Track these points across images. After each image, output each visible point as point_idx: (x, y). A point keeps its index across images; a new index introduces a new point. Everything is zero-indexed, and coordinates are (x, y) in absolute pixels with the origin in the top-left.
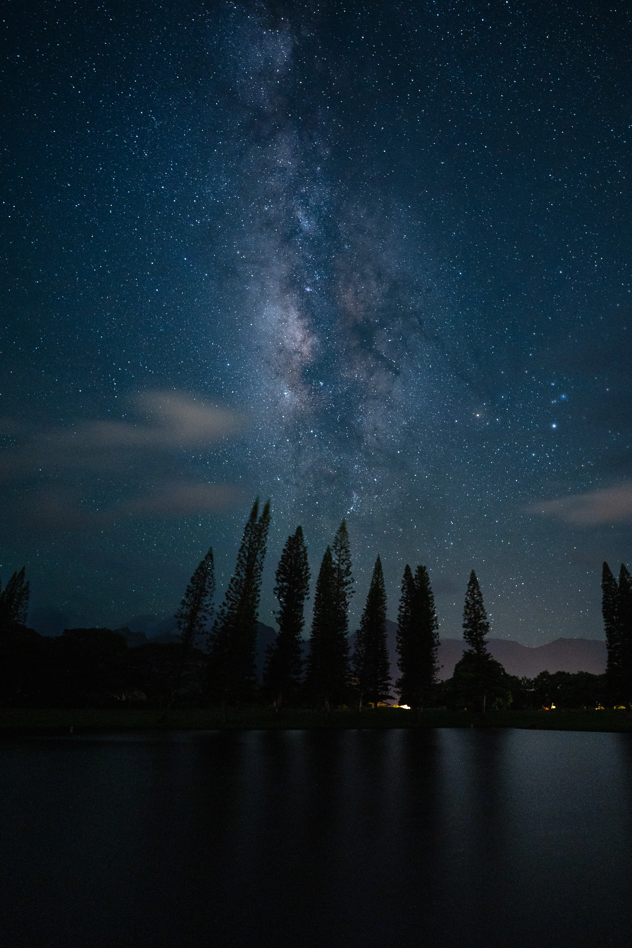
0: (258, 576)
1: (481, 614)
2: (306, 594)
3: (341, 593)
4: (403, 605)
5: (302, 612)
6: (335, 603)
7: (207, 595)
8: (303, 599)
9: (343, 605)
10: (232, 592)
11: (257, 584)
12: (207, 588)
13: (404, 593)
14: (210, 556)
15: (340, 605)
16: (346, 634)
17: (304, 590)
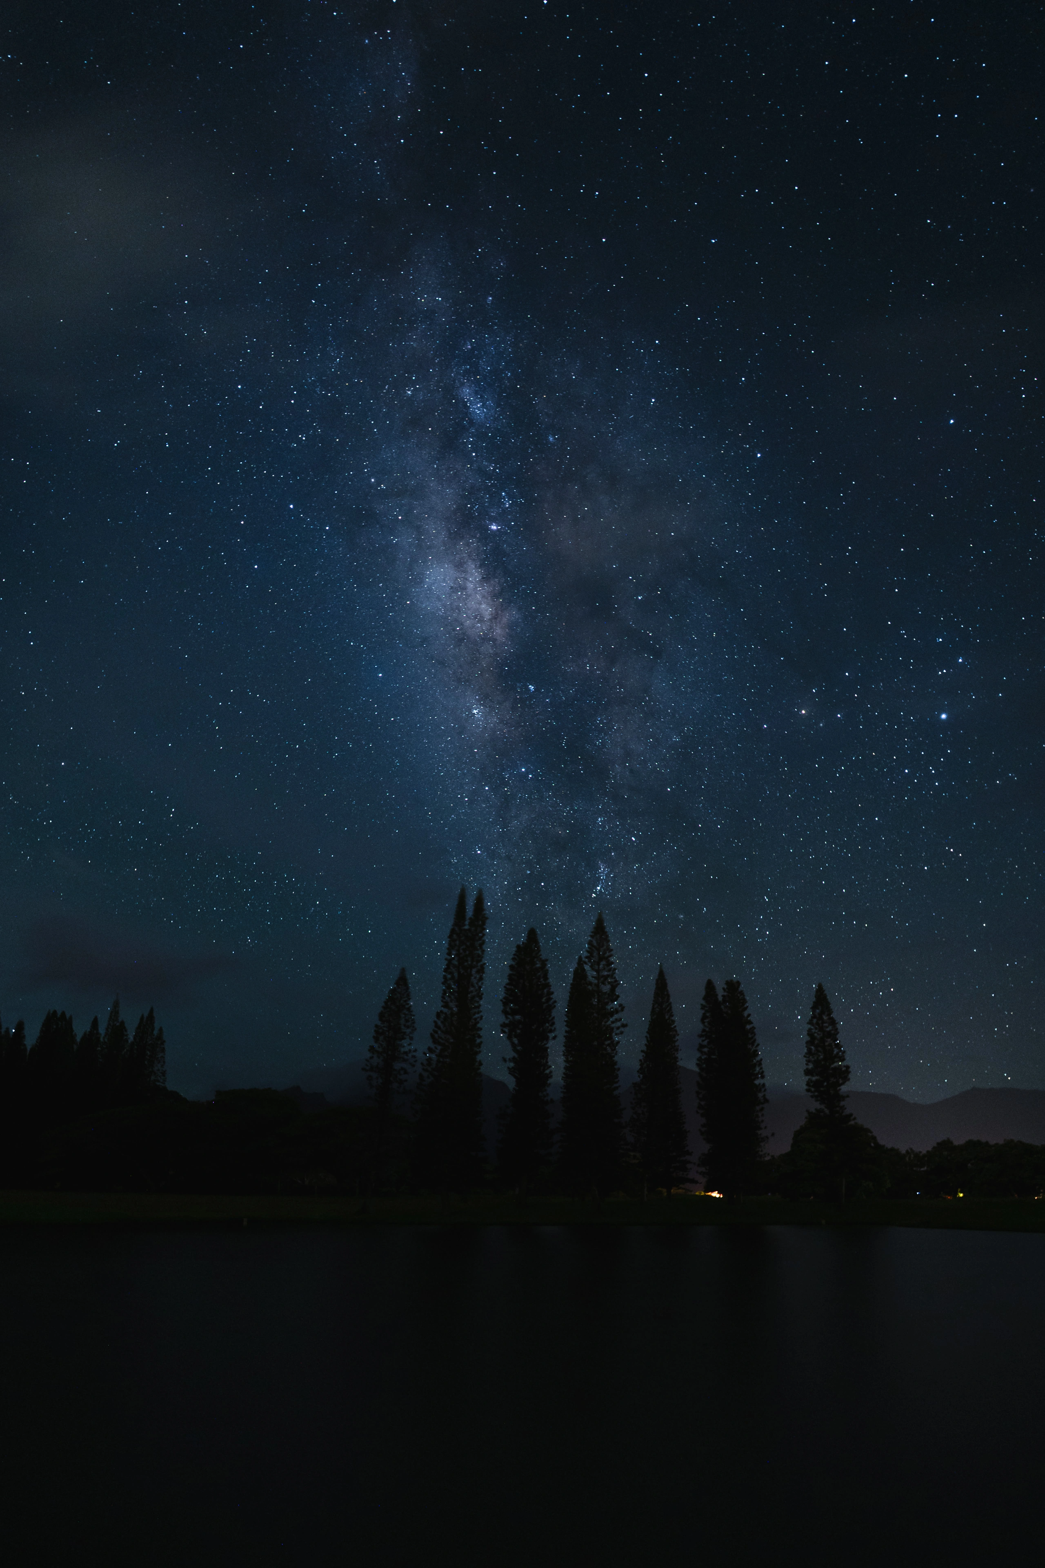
0: (476, 1007)
1: (835, 1052)
2: (551, 1031)
3: (604, 1028)
4: (705, 1043)
5: (547, 1059)
6: (596, 1043)
7: (405, 1038)
8: (547, 1039)
9: (608, 1045)
10: (439, 1032)
11: (476, 1019)
12: (403, 1027)
13: (706, 1024)
14: (402, 981)
15: (605, 1046)
16: (617, 1088)
17: (547, 1025)
